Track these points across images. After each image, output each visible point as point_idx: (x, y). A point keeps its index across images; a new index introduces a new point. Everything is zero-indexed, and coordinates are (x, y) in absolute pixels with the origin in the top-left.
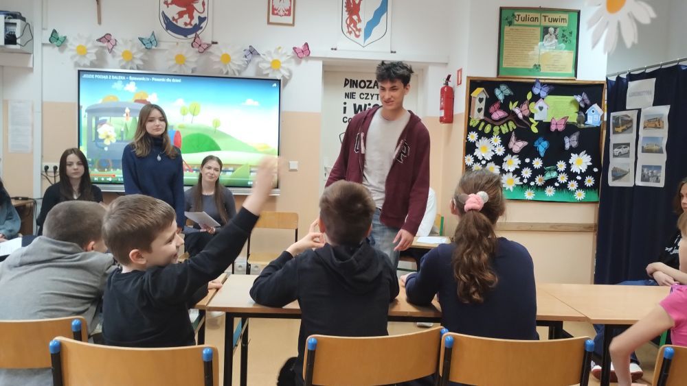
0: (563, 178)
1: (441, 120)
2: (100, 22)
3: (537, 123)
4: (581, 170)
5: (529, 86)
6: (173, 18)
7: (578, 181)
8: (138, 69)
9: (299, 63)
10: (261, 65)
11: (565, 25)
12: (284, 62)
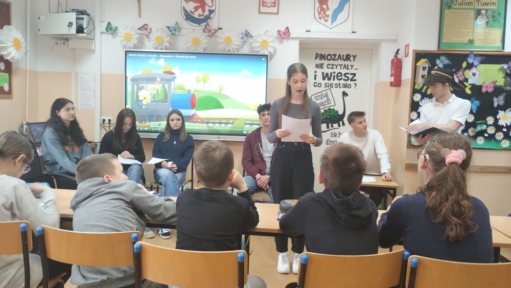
0: (491, 130)
1: (392, 84)
2: (140, 16)
3: (470, 86)
4: (507, 124)
5: (465, 57)
6: (191, 11)
7: (504, 132)
8: (166, 49)
9: (281, 42)
10: (254, 45)
11: (495, 7)
12: (270, 42)
